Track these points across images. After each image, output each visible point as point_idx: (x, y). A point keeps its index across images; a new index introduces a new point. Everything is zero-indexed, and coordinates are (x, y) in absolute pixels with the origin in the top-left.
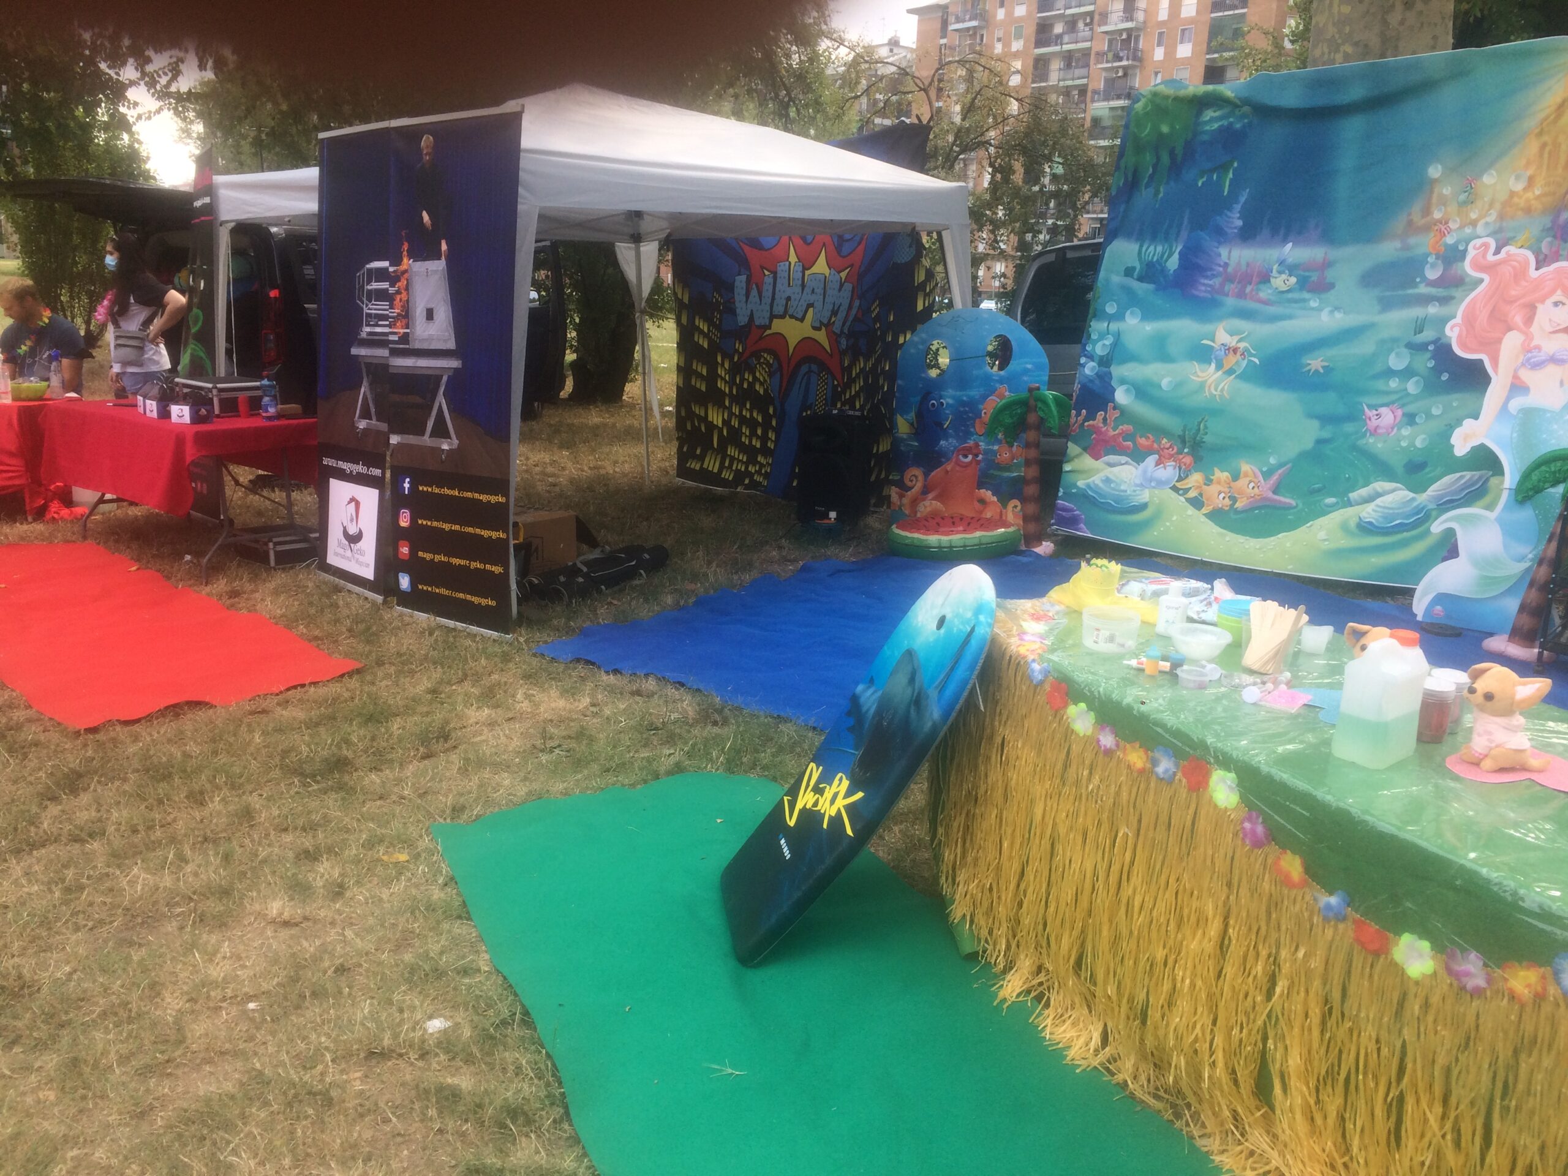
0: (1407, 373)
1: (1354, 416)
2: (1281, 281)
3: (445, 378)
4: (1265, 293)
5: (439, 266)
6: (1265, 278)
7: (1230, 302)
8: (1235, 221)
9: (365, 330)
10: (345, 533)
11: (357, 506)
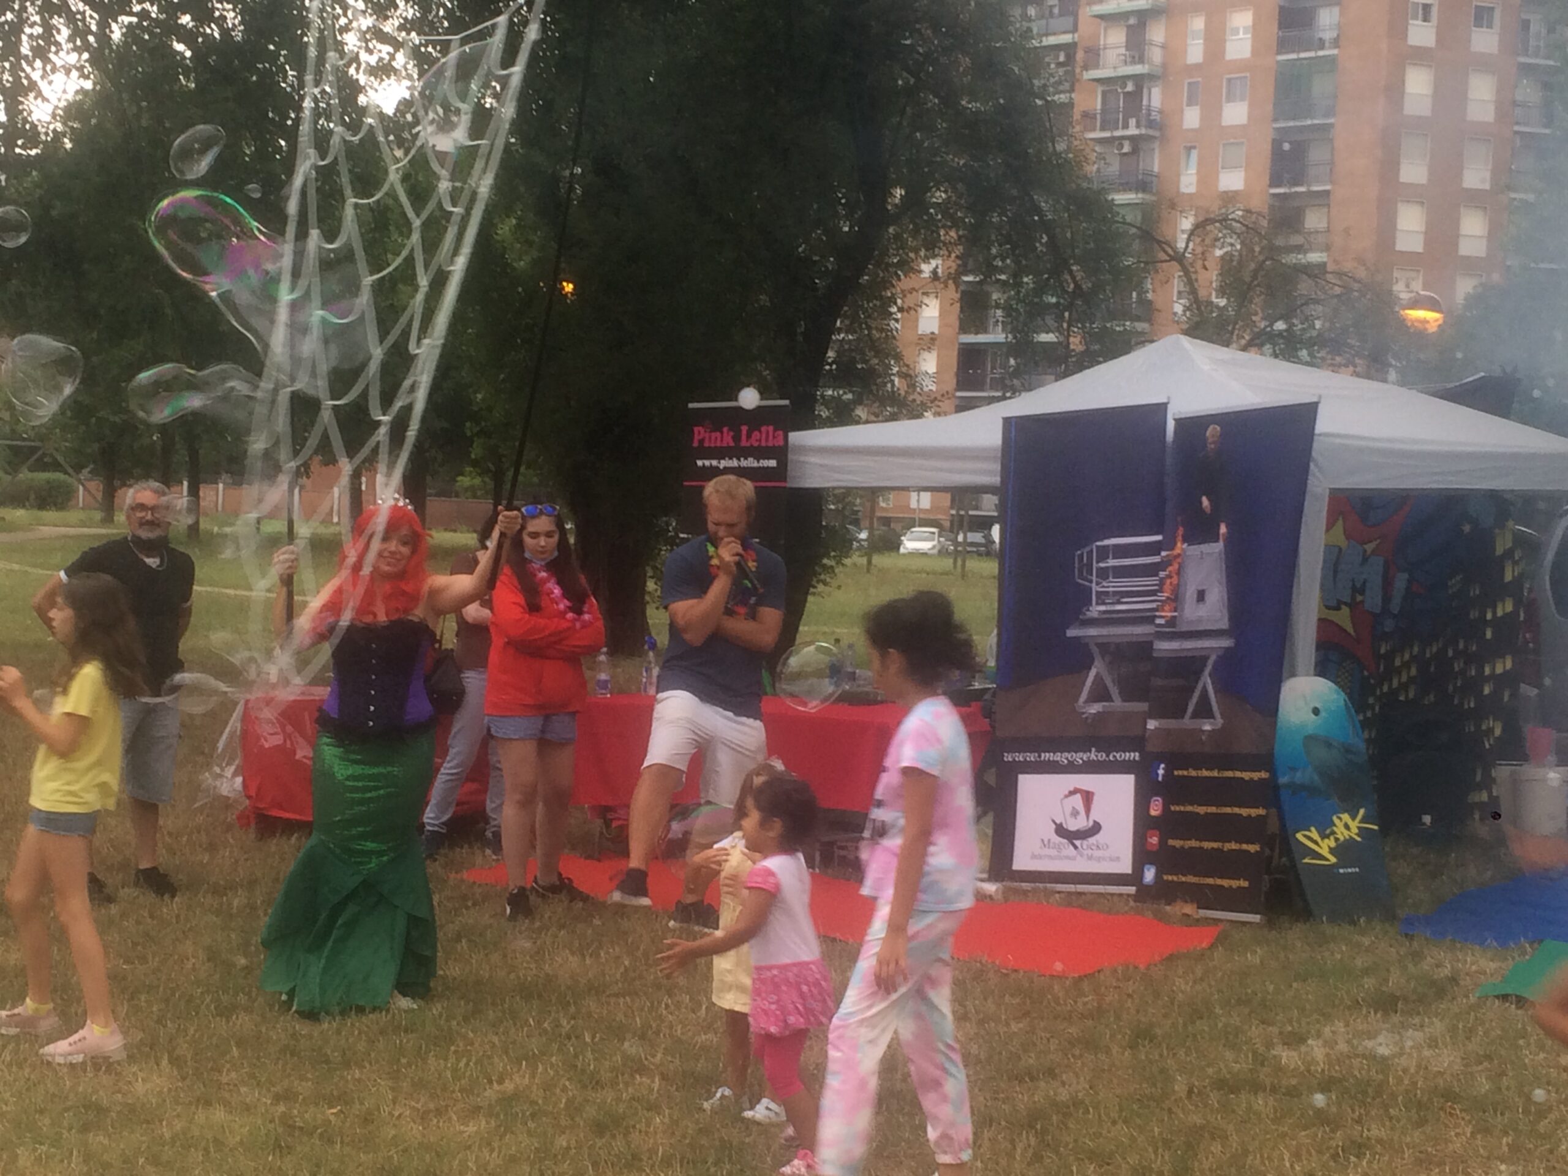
3: (1213, 658)
9: (1096, 610)
10: (1061, 830)
11: (1088, 797)
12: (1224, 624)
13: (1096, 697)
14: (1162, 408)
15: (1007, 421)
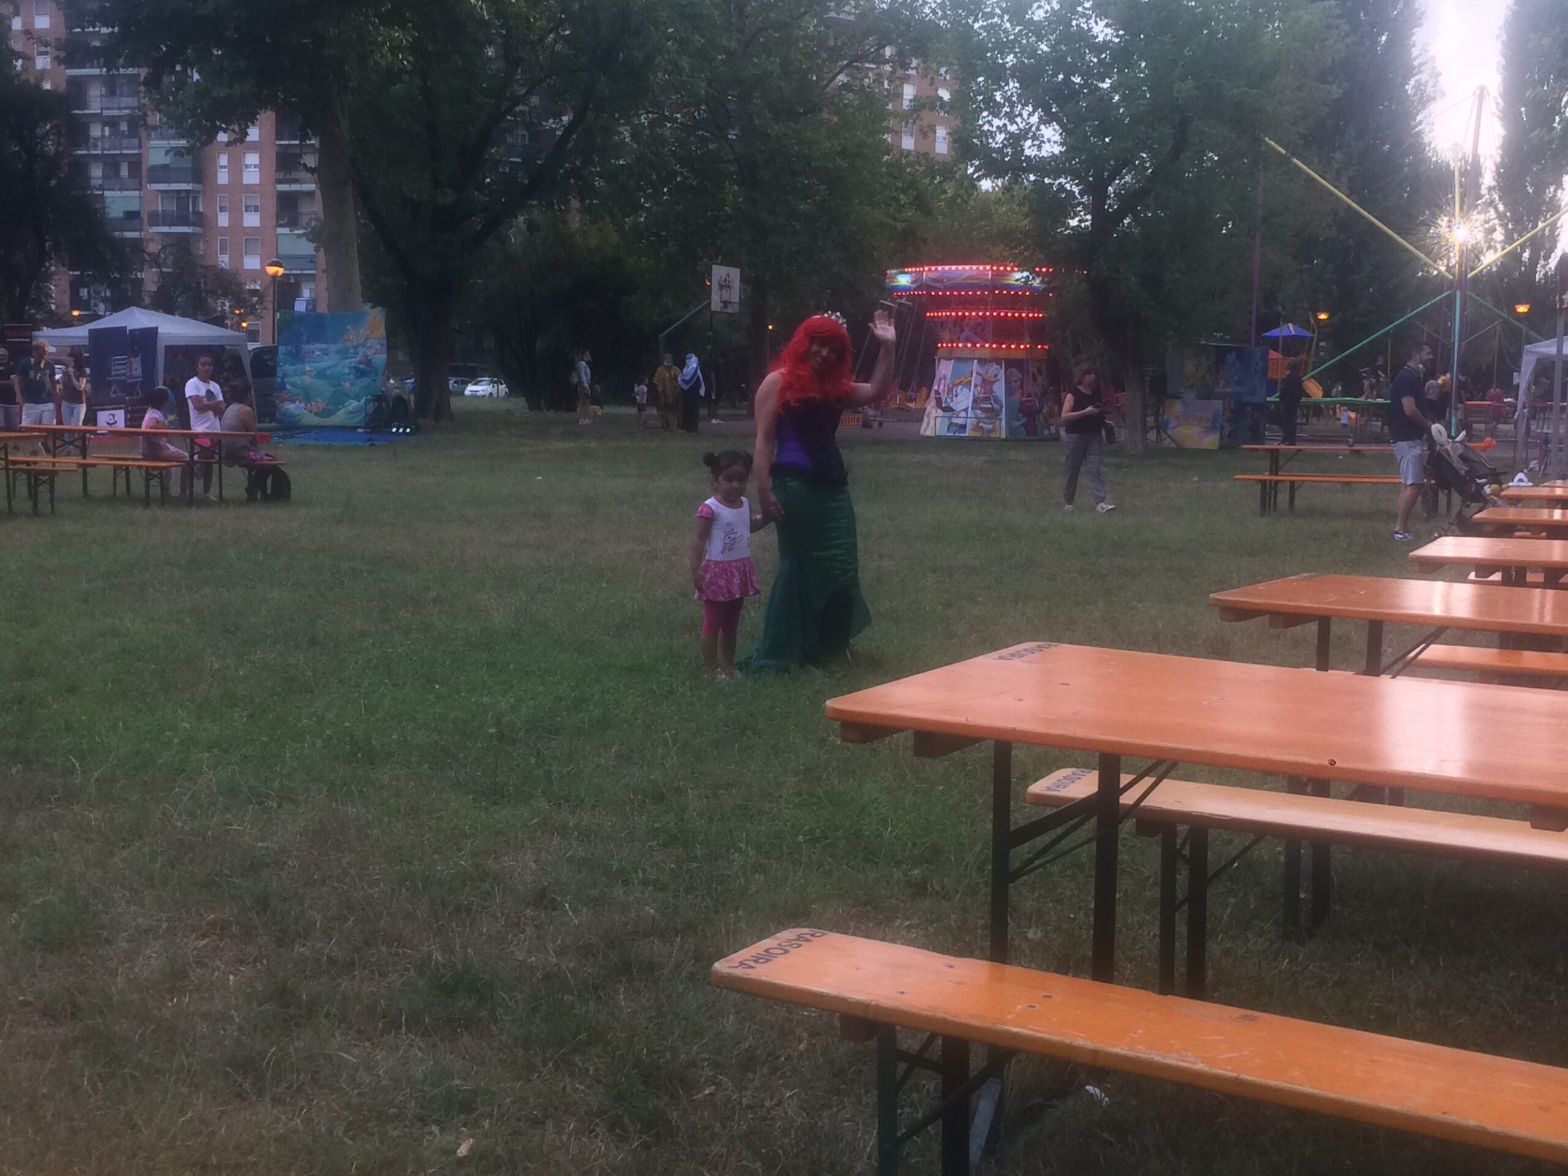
0: (349, 374)
1: (340, 385)
2: (317, 353)
3: (140, 380)
4: (314, 356)
5: (139, 358)
6: (314, 352)
7: (307, 359)
8: (305, 338)
9: (113, 373)
10: (108, 423)
11: (114, 415)
12: (141, 375)
13: (114, 393)
14: (126, 327)
15: (90, 330)
